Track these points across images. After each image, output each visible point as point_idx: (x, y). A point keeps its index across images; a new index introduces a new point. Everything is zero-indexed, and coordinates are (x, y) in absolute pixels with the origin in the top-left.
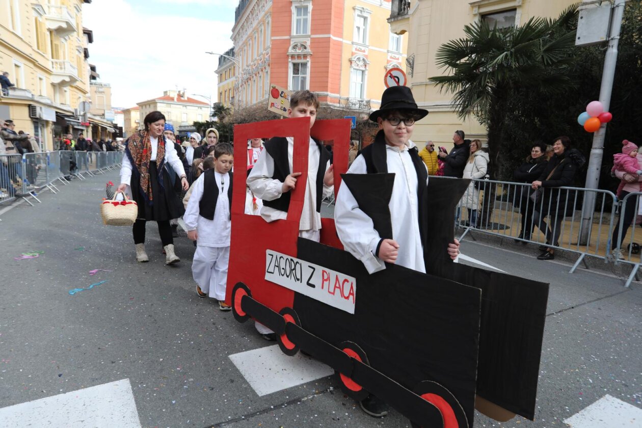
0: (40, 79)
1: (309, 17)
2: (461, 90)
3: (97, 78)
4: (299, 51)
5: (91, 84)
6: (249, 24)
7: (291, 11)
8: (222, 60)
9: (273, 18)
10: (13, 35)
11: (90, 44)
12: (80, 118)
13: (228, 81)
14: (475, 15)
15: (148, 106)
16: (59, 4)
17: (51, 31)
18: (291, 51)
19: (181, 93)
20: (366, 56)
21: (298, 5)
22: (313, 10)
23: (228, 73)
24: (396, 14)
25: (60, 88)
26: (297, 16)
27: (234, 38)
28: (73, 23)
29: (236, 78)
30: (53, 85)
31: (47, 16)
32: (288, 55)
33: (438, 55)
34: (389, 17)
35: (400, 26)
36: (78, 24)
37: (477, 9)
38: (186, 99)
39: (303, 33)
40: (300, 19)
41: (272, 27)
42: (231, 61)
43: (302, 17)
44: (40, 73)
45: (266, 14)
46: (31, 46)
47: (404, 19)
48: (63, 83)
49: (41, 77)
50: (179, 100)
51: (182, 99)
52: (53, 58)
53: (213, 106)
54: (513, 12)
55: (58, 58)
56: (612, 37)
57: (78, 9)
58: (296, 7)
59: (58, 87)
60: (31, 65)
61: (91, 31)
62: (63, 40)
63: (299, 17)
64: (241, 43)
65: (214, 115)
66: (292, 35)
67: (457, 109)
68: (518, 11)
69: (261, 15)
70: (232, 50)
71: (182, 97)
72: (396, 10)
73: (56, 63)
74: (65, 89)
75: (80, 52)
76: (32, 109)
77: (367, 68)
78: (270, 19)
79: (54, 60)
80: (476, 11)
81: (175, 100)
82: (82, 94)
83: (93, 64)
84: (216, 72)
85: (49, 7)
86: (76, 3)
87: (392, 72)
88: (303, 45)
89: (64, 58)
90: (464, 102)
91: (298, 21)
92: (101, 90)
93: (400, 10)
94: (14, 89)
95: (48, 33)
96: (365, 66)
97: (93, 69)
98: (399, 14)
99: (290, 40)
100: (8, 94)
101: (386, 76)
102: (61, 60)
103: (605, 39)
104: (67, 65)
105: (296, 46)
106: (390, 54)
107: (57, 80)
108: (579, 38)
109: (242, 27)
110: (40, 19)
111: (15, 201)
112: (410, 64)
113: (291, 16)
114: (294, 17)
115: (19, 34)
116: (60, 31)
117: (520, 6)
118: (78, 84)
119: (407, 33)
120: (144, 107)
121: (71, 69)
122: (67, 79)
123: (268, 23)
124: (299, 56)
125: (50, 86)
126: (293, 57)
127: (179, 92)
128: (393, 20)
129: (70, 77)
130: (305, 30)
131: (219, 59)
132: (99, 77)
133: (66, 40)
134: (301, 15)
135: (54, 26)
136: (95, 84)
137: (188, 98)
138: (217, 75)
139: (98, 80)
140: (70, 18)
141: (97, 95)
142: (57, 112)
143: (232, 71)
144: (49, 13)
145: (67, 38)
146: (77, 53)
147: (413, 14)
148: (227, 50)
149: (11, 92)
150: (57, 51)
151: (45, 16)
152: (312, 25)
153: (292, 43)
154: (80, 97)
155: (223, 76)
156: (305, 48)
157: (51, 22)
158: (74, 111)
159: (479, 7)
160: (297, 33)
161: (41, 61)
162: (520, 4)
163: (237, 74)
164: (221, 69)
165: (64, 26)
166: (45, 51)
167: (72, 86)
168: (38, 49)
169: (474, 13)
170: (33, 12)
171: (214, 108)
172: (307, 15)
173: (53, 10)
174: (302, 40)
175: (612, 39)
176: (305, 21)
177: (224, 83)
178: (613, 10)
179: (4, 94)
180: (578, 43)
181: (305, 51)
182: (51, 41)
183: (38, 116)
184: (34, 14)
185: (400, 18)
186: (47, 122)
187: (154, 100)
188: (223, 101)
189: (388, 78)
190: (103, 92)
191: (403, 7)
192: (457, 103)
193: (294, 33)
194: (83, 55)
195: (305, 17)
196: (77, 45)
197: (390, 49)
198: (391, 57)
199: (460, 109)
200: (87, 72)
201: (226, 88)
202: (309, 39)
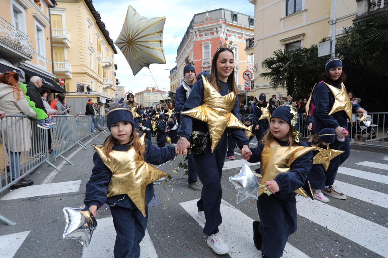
0: (99, 86)
1: (210, 50)
2: (273, 78)
3: (119, 84)
4: (206, 65)
5: (116, 87)
6: (183, 55)
7: (202, 48)
8: (172, 72)
9: (194, 52)
10: (90, 70)
11: (116, 70)
12: (115, 101)
13: (174, 81)
14: (283, 45)
15: (139, 95)
16: (106, 56)
17: (103, 67)
18: (203, 66)
19: (154, 88)
20: (237, 65)
21: (205, 45)
22: (212, 47)
23: (174, 77)
24: (248, 47)
25: (106, 90)
26: (205, 50)
27: (177, 62)
28: (111, 62)
29: (178, 79)
30: (104, 88)
31: (102, 61)
32: (201, 68)
33: (263, 64)
34: (245, 48)
35: (251, 52)
36: (112, 63)
37: (283, 42)
38: (156, 90)
39: (208, 57)
40: (206, 52)
41: (194, 56)
42: (176, 72)
43: (207, 51)
44: (99, 84)
45: (191, 51)
46: (96, 74)
47: (252, 48)
48: (107, 87)
49: (100, 86)
50: (153, 91)
51: (154, 90)
52: (103, 77)
53: (168, 92)
54: (299, 42)
55: (105, 77)
56: (332, 53)
57: (113, 57)
58: (204, 46)
59: (105, 89)
60: (96, 81)
61: (117, 65)
62: (107, 70)
63: (206, 51)
64: (180, 64)
65: (169, 97)
66: (203, 59)
67: (272, 87)
68: (302, 42)
69: (189, 51)
70: (176, 67)
71: (154, 89)
72: (248, 45)
73: (105, 79)
74: (108, 90)
75: (113, 74)
76: (98, 98)
77: (238, 71)
78: (193, 53)
79: (104, 78)
80: (283, 43)
81: (151, 91)
82: (114, 91)
83: (117, 78)
84: (169, 77)
85: (103, 57)
86: (112, 54)
87: (246, 73)
88: (208, 63)
89: (108, 77)
90: (275, 83)
91: (205, 52)
92: (120, 89)
93: (250, 45)
94: (92, 91)
95: (102, 68)
96: (237, 69)
97: (117, 80)
98: (250, 47)
99: (202, 61)
100: (90, 94)
101: (243, 74)
102: (107, 78)
103: (329, 54)
104: (109, 80)
105: (205, 63)
106: (248, 63)
107: (105, 86)
108: (319, 54)
109: (180, 57)
110: (99, 63)
111: (99, 132)
112: (256, 68)
113: (202, 51)
114: (203, 51)
115: (93, 69)
116: (106, 66)
117: (302, 40)
118: (113, 87)
119: (254, 55)
120: (138, 95)
121: (110, 81)
122: (109, 86)
123: (192, 54)
124: (206, 68)
125: (102, 89)
126: (204, 68)
127: (153, 87)
128: (247, 49)
129: (110, 85)
130: (208, 56)
131: (170, 71)
132: (119, 83)
133: (108, 70)
134: (206, 50)
135: (104, 65)
136: (118, 87)
137: (157, 90)
138: (170, 79)
139: (119, 85)
140: (110, 61)
141: (119, 92)
142: (106, 99)
143: (176, 77)
144: (103, 60)
145: (108, 69)
146: (112, 74)
147: (256, 46)
148: (174, 67)
149: (91, 93)
150: (105, 75)
151: (101, 61)
152: (211, 54)
153: (203, 62)
154: (113, 93)
155: (172, 79)
156: (209, 64)
157: (103, 63)
158: (112, 98)
159: (284, 41)
160: (205, 58)
161: (100, 79)
162: (302, 39)
163: (179, 78)
164: (172, 76)
165: (108, 64)
166: (101, 76)
167: (110, 89)
168: (99, 74)
169: (282, 44)
170: (97, 60)
171: (169, 93)
172: (209, 49)
173: (104, 58)
174: (207, 60)
175: (332, 54)
176: (208, 52)
177: (173, 82)
178: (331, 43)
179: (88, 94)
180: (319, 56)
181: (209, 65)
182: (103, 71)
183: (100, 101)
184: (98, 61)
185: (250, 48)
186: (103, 103)
187: (142, 92)
188: (172, 90)
189: (244, 75)
190: (121, 90)
191: (251, 43)
192: (271, 84)
193: (204, 58)
194: (114, 75)
195: (208, 50)
196: (112, 71)
197: (248, 61)
198: (249, 65)
199: (273, 86)
200: (115, 82)
201: (174, 84)
202: (211, 60)
